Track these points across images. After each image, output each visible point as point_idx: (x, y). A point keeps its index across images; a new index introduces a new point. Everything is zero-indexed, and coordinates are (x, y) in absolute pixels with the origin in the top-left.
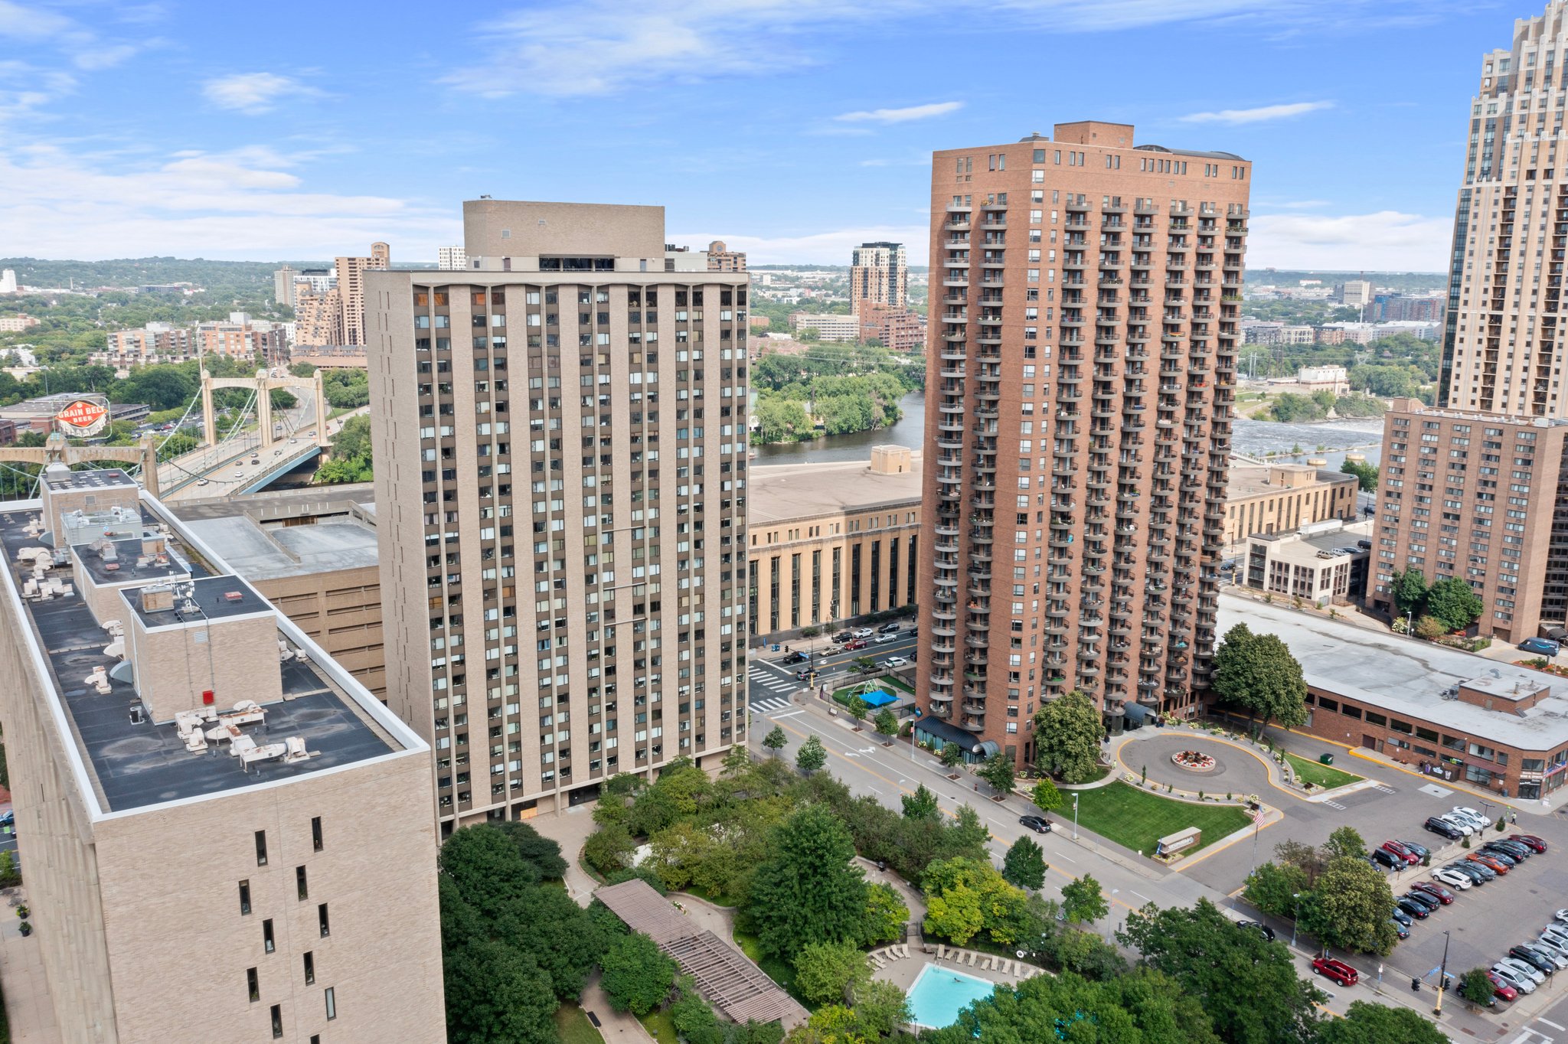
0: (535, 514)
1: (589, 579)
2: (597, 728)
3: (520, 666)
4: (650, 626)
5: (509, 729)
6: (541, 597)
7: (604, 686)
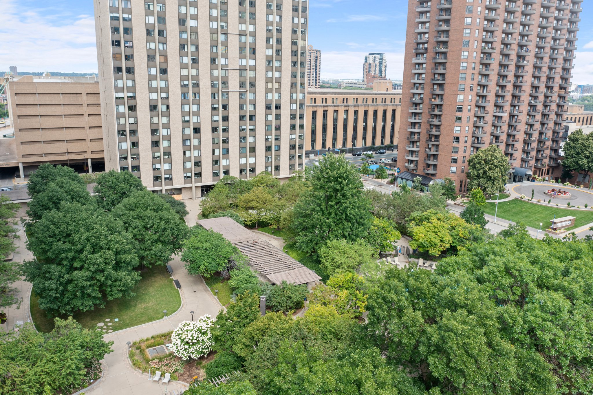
0: (180, 13)
1: (213, 61)
2: (217, 152)
3: (170, 107)
4: (249, 96)
5: (164, 144)
6: (183, 66)
7: (221, 128)
